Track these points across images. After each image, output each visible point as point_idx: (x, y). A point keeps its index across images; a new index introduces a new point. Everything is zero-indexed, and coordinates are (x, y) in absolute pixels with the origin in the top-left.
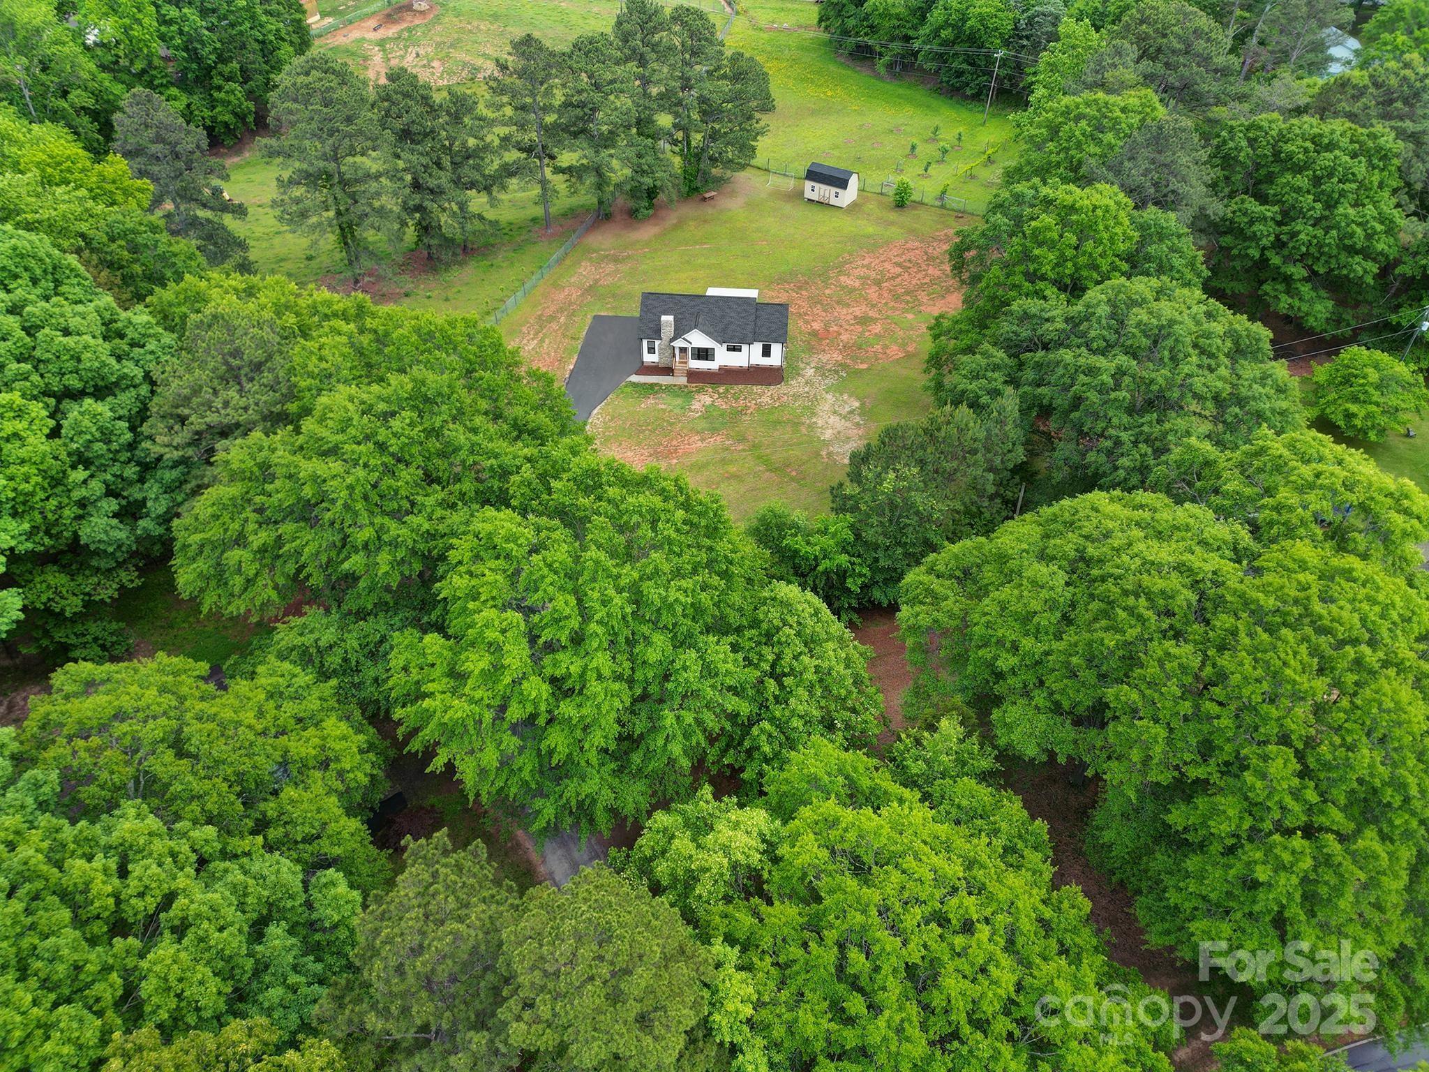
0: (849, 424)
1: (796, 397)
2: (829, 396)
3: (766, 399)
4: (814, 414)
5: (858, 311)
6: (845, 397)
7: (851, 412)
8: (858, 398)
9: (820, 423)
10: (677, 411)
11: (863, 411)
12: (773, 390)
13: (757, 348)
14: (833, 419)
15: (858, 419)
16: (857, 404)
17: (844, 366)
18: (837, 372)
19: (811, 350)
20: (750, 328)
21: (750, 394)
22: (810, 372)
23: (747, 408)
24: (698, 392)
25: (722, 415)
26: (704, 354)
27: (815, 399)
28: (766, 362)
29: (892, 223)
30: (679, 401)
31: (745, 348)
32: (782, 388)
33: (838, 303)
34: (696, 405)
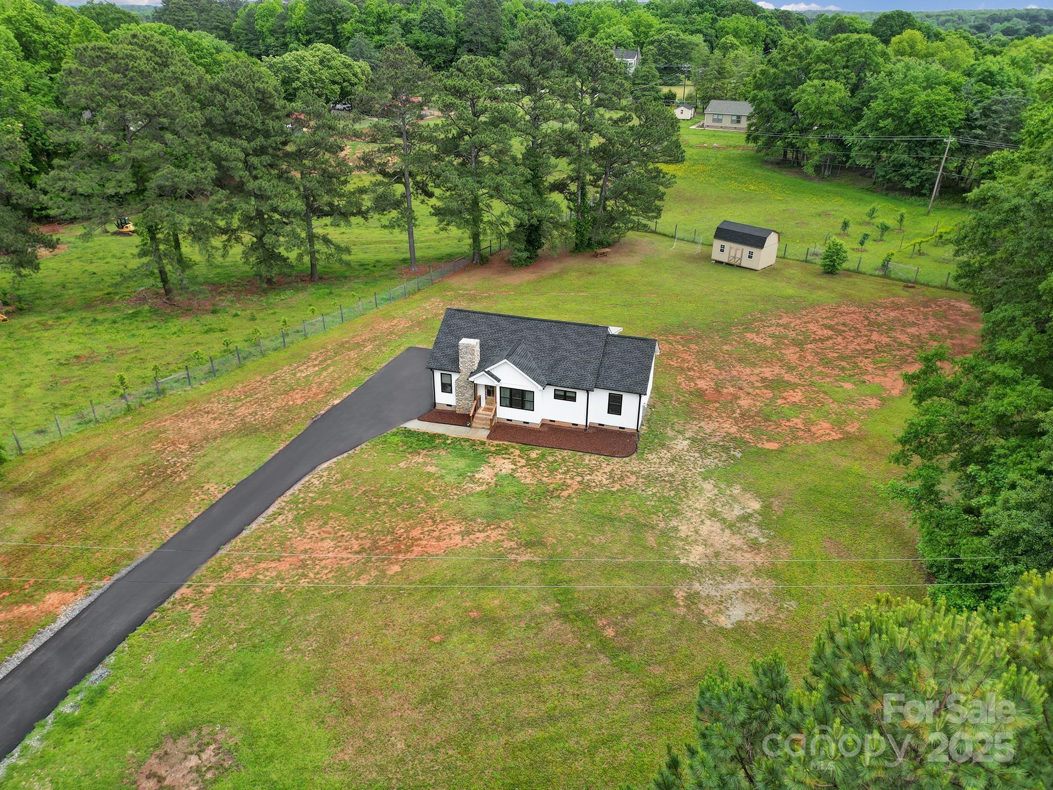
0: (737, 541)
1: (651, 479)
2: (708, 486)
3: (600, 477)
4: (677, 513)
5: (767, 372)
6: (736, 490)
7: (745, 518)
8: (758, 495)
9: (684, 530)
10: (450, 479)
11: (766, 519)
12: (615, 465)
13: (600, 398)
14: (709, 527)
15: (755, 533)
16: (756, 505)
17: (739, 443)
18: (726, 449)
19: (690, 414)
20: (591, 367)
21: (576, 465)
22: (682, 444)
23: (565, 486)
24: (497, 453)
25: (519, 494)
26: (519, 399)
27: (684, 488)
28: (613, 421)
29: (820, 288)
30: (461, 464)
31: (581, 396)
32: (633, 463)
33: (740, 360)
34: (485, 474)
